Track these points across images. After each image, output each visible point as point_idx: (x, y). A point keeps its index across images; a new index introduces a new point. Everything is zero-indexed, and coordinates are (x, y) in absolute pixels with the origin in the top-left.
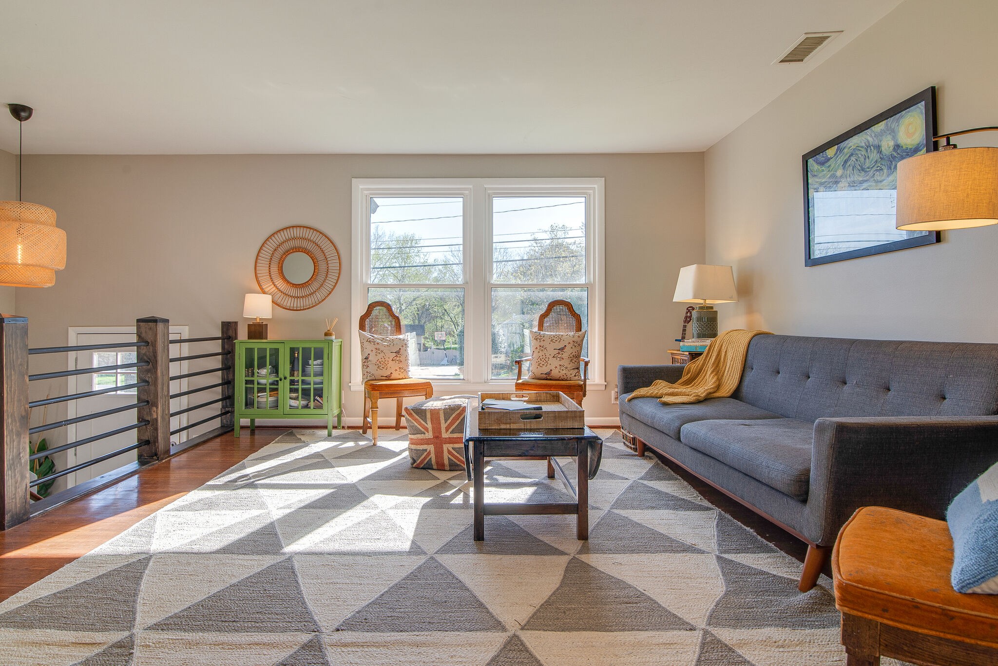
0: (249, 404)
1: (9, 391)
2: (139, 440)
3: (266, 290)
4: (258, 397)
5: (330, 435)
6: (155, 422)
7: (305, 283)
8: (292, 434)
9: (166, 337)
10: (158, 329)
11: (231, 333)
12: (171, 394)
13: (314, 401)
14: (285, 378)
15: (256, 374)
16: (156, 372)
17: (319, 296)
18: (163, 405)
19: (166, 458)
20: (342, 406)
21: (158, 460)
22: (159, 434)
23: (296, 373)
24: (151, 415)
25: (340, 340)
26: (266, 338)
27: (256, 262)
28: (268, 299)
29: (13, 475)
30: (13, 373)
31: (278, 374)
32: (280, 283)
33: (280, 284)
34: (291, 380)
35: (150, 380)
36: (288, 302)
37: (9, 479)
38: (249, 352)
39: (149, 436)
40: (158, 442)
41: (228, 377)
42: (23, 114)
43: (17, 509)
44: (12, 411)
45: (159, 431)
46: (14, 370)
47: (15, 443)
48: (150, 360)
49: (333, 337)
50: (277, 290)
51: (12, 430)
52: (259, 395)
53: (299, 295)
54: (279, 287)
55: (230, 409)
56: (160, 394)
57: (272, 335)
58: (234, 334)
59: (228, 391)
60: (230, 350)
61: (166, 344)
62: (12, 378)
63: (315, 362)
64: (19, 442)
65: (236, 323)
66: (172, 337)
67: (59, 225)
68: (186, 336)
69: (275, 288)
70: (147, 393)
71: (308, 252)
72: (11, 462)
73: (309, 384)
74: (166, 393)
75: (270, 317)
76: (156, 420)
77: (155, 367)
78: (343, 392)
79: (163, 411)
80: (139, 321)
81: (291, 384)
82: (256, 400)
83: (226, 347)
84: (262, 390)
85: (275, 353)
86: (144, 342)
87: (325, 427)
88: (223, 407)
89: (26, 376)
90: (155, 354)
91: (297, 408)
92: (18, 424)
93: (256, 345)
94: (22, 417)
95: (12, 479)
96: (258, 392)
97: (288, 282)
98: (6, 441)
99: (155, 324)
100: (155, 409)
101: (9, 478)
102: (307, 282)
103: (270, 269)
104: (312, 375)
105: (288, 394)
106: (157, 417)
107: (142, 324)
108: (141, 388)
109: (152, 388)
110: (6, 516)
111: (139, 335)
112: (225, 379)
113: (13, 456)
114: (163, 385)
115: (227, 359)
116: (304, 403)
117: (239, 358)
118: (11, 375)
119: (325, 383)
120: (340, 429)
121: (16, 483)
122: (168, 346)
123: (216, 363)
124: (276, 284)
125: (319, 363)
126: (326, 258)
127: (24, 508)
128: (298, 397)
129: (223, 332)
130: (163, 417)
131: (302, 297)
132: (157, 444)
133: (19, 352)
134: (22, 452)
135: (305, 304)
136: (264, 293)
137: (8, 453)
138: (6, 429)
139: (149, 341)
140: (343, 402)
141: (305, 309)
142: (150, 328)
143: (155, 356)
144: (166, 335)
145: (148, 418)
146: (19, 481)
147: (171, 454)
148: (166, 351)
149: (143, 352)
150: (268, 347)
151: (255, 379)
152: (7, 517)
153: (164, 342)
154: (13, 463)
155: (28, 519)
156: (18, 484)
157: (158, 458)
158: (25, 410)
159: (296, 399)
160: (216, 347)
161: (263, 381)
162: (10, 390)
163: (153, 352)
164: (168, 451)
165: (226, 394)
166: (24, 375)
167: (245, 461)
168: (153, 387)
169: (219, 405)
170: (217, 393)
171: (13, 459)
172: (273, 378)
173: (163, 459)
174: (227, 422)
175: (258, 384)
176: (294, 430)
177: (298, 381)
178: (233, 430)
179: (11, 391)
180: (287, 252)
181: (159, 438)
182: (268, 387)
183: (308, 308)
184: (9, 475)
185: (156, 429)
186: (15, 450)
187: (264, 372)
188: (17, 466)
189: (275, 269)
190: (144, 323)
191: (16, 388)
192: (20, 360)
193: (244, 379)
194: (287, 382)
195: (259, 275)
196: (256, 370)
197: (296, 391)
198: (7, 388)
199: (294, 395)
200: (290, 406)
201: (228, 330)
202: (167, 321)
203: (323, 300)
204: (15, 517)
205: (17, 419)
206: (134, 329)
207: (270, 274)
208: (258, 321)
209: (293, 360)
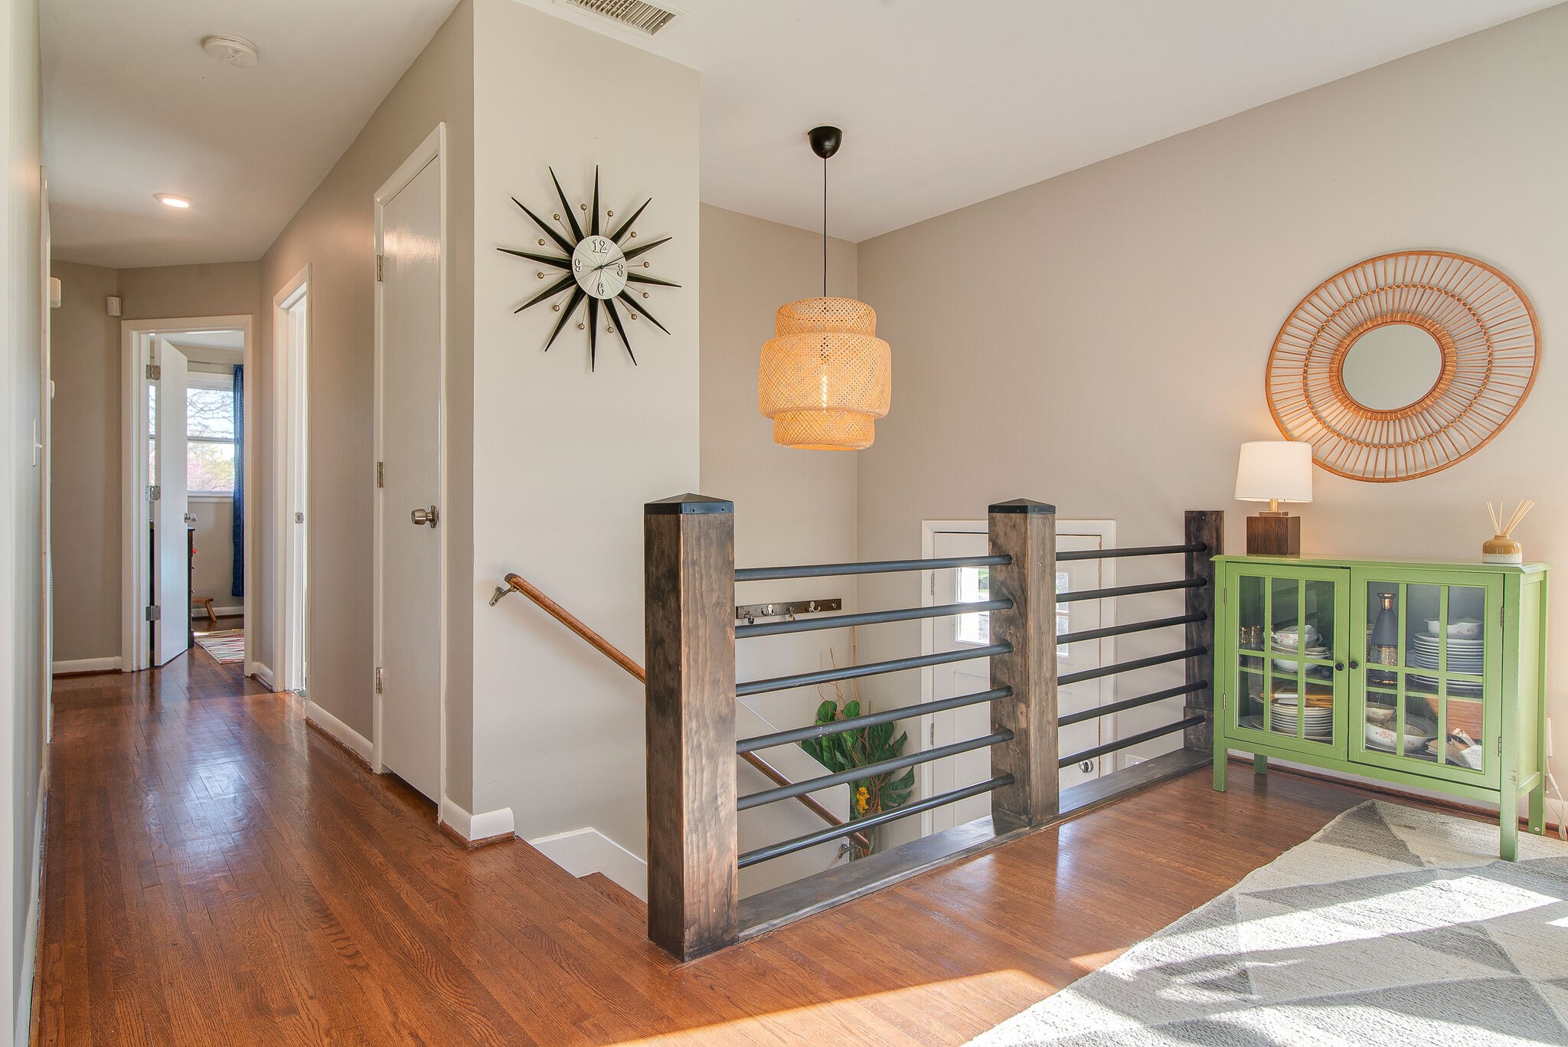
0: (1251, 711)
1: (692, 662)
2: (994, 770)
3: (1296, 433)
4: (1275, 701)
5: (1507, 855)
6: (1023, 737)
7: (1413, 405)
8: (1371, 815)
9: (1048, 546)
10: (1029, 527)
11: (1206, 537)
12: (1059, 674)
13: (1449, 740)
14: (1353, 665)
15: (1268, 644)
16: (1025, 625)
17: (1459, 438)
18: (1041, 701)
19: (1049, 822)
20: (1547, 764)
21: (1029, 824)
22: (1033, 767)
23: (1385, 652)
24: (1016, 720)
25: (1541, 567)
26: (1296, 552)
27: (1269, 366)
28: (1301, 452)
29: (701, 844)
30: (700, 621)
31: (1330, 648)
32: (1334, 412)
33: (1335, 414)
34: (1370, 672)
35: (1014, 642)
36: (1359, 461)
37: (692, 852)
38: (1251, 588)
39: (1013, 768)
40: (1029, 785)
41: (1200, 637)
42: (828, 145)
43: (711, 917)
44: (698, 705)
45: (1032, 760)
46: (704, 615)
47: (705, 773)
48: (1015, 599)
49: (1517, 558)
50: (1325, 431)
51: (699, 746)
52: (1277, 696)
53: (1391, 441)
54: (1333, 423)
55: (1206, 712)
56: (1033, 677)
57: (1312, 545)
58: (1214, 540)
59: (1200, 669)
60: (1205, 575)
61: (1048, 561)
62: (700, 633)
63: (1452, 629)
64: (714, 772)
65: (1219, 514)
66: (1062, 545)
67: (879, 334)
68: (1110, 544)
69: (1320, 426)
70: (1008, 669)
71: (1422, 320)
72: (697, 814)
73: (1433, 689)
74: (1048, 675)
75: (1307, 498)
76: (1026, 732)
77: (1023, 615)
78: (1548, 722)
79: (1042, 714)
80: (993, 509)
81: (1370, 682)
82: (1268, 708)
83: (1196, 568)
84: (1285, 684)
85: (1323, 592)
86: (1000, 556)
87: (1492, 816)
88: (1189, 705)
89: (729, 629)
90: (1023, 585)
91: (1391, 751)
92: (712, 734)
93: (1270, 569)
94: (720, 717)
95: (698, 851)
96: (1275, 689)
97: (1359, 408)
98: (687, 769)
99: (1022, 515)
100: (1022, 706)
101: (692, 849)
102: (1418, 403)
103: (1305, 378)
104: (1442, 664)
105: (1362, 708)
106: (1028, 727)
107: (998, 516)
108: (997, 656)
109: (1018, 660)
110: (687, 932)
111: (994, 542)
112: (1192, 642)
113: (701, 802)
114: (1041, 654)
115: (1197, 596)
116: (1416, 740)
117: (1225, 600)
118: (696, 625)
119: (1491, 691)
120: (1539, 834)
121: (708, 862)
122: (1053, 566)
123: (1174, 604)
124: (1324, 414)
125: (1465, 632)
126: (1484, 329)
127: (725, 917)
128: (1394, 718)
129: (1188, 536)
130: (1040, 729)
131: (1404, 445)
132: (1028, 788)
133: (714, 577)
134: (721, 794)
135: (1411, 463)
136: (1289, 437)
137: (690, 795)
138: (687, 742)
139: (1012, 554)
140: (1549, 750)
141: (1413, 477)
142: (1014, 526)
143: (1024, 590)
144: (1047, 541)
145: (1011, 726)
146: (714, 857)
147: (1061, 811)
148: (1048, 578)
149: (1001, 577)
150: (1303, 577)
151: (1267, 655)
152: (689, 935)
153: (1043, 557)
154: (702, 817)
155: (734, 941)
156: (711, 864)
157: (1030, 819)
158: (728, 704)
159: (1389, 723)
160: (1173, 568)
161: (1288, 663)
162: (694, 660)
163: (1020, 581)
164: (1055, 805)
165: (1197, 676)
166: (725, 626)
167: (1235, 891)
168: (1020, 658)
169: (1181, 700)
170: (1175, 675)
171: (701, 809)
172: (1315, 659)
173: (1041, 824)
174: (1199, 740)
175: (1275, 667)
176: (1383, 806)
177: (1394, 676)
178: (1211, 762)
179: (696, 661)
180: (1356, 328)
181: (1033, 775)
182: (1302, 680)
183: (1422, 475)
184: (692, 842)
185: (1026, 754)
186: (705, 789)
187: (1290, 638)
188: (710, 825)
189: (1319, 377)
190: (1003, 515)
191: (708, 655)
192: (715, 596)
193: (1236, 652)
194: (1360, 676)
195: (1275, 397)
196: (1268, 633)
197: (1390, 701)
198: (689, 653)
199: (1381, 712)
200: (1368, 740)
201: (1199, 529)
202: (1051, 509)
203: (1473, 451)
204: (706, 935)
205: (709, 722)
206: (984, 525)
207: (1306, 391)
208: (1274, 508)
209: (1380, 620)
